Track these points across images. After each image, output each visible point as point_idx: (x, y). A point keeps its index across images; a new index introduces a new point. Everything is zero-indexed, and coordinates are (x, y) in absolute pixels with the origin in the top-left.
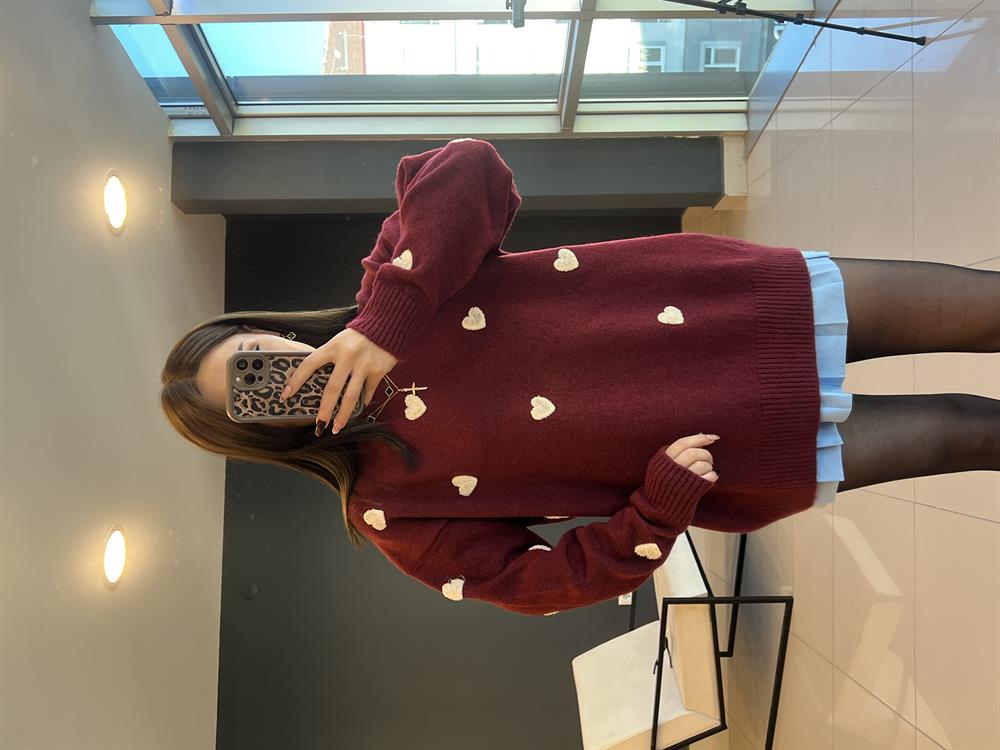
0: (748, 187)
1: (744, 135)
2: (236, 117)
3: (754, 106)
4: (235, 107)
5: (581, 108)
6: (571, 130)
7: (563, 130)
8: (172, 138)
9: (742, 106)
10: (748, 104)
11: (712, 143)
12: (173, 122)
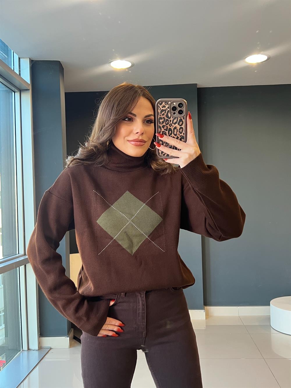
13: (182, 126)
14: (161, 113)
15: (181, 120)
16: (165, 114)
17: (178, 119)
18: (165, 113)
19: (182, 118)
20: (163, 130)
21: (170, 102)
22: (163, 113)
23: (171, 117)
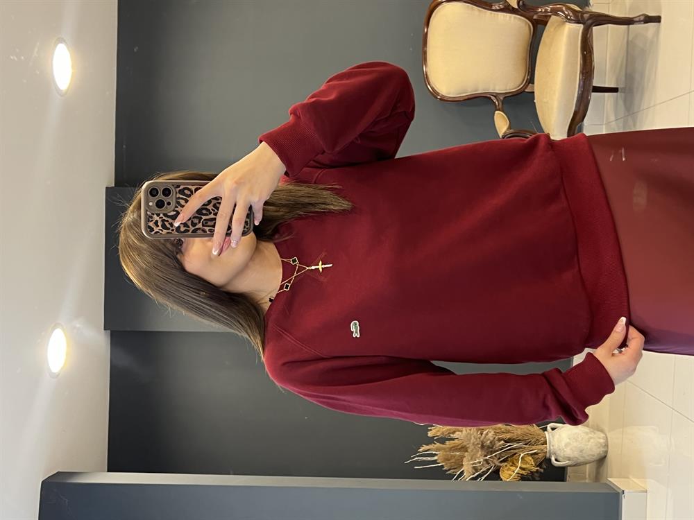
13: (193, 188)
14: (169, 229)
15: (182, 192)
16: (170, 220)
17: (179, 198)
18: (167, 221)
19: (178, 189)
20: (200, 226)
21: (148, 213)
22: (168, 226)
23: (176, 211)
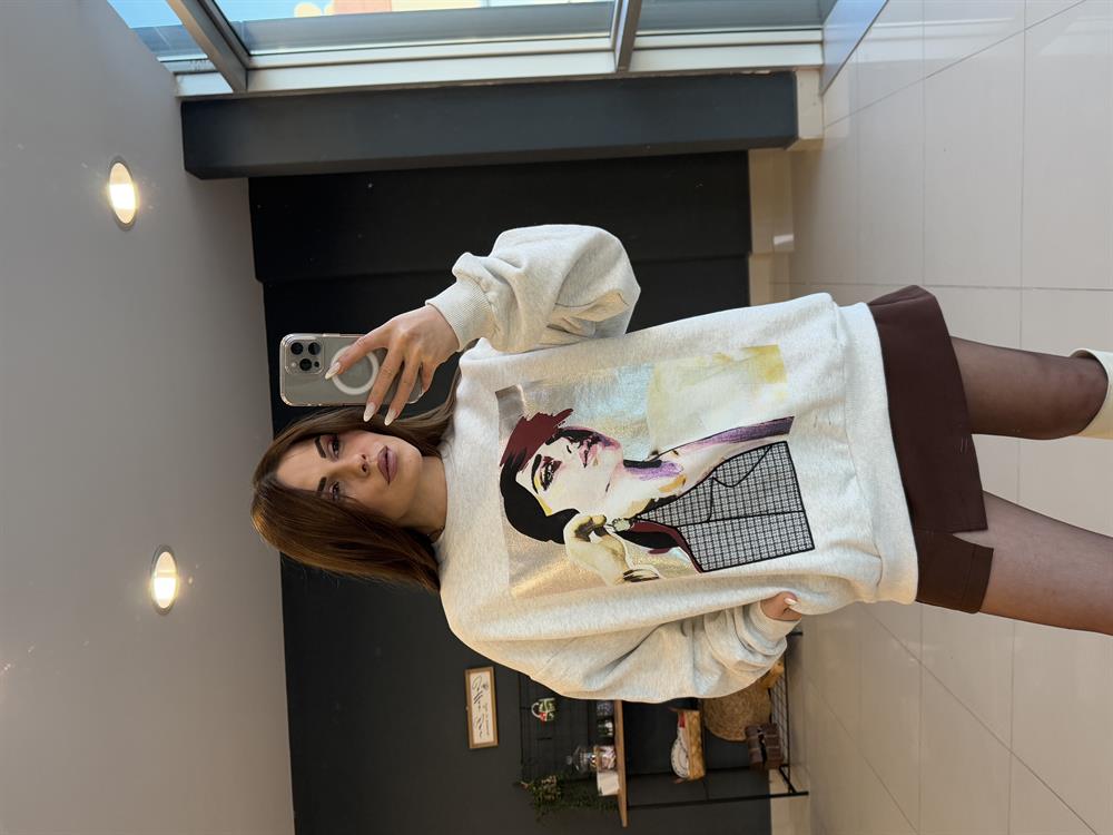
0: (824, 129)
1: (820, 69)
2: (250, 70)
3: (829, 36)
4: (246, 59)
5: (640, 42)
6: (627, 69)
7: (618, 71)
8: (180, 97)
9: (817, 36)
10: (823, 34)
11: (784, 79)
12: (179, 78)
